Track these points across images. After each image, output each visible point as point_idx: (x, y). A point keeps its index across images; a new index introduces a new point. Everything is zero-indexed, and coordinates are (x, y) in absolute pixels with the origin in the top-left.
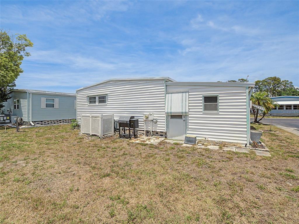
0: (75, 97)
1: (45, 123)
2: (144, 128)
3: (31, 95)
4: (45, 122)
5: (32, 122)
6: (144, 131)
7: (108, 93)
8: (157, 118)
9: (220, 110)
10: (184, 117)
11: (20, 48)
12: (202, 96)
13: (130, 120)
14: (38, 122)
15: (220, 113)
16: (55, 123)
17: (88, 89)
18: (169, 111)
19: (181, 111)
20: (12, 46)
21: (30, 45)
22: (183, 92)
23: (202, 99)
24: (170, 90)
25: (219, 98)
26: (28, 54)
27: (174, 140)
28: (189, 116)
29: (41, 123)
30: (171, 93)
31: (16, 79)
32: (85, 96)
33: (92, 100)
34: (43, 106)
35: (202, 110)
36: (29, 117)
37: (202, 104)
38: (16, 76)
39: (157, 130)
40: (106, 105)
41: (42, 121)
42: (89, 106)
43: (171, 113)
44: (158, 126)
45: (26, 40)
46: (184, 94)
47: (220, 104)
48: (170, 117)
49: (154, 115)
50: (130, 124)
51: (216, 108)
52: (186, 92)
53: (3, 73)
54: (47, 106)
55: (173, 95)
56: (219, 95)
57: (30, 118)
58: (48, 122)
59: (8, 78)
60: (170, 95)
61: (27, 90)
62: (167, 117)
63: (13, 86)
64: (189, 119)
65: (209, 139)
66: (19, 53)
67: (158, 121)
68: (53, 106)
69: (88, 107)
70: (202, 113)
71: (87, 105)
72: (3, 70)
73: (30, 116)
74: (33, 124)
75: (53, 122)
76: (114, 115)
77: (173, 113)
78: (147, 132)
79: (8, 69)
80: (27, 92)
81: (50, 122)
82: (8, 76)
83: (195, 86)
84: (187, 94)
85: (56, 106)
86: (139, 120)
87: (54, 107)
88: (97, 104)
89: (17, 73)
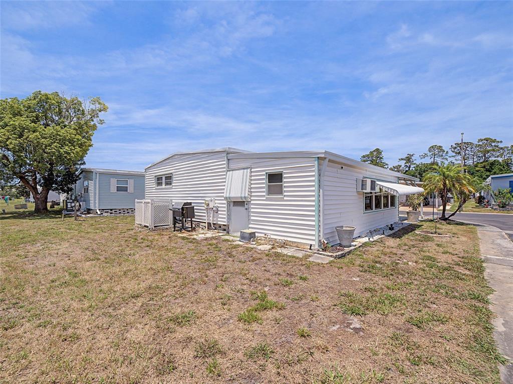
0: (143, 176)
1: (116, 212)
2: (205, 220)
3: (98, 175)
4: (115, 210)
5: (99, 210)
6: (205, 223)
7: (174, 171)
8: (218, 205)
9: (285, 194)
10: (247, 204)
11: (94, 114)
12: (264, 173)
13: (182, 208)
14: (107, 211)
15: (285, 198)
16: (128, 212)
17: (155, 167)
18: (228, 196)
19: (239, 195)
20: (83, 114)
21: (105, 109)
22: (244, 169)
23: (264, 177)
24: (232, 166)
25: (285, 176)
26: (102, 122)
27: (234, 237)
28: (252, 202)
29: (111, 212)
30: (233, 170)
31: (86, 155)
32: (152, 176)
33: (159, 180)
34: (113, 189)
35: (264, 194)
36: (95, 203)
37: (264, 185)
38: (85, 152)
39: (219, 223)
40: (172, 188)
41: (111, 210)
42: (156, 189)
43: (230, 198)
44: (220, 216)
45: (99, 103)
46: (245, 170)
47: (285, 185)
48: (232, 204)
49: (216, 202)
50: (182, 213)
51: (280, 191)
52: (247, 168)
53: (67, 148)
54: (119, 189)
55: (234, 172)
56: (284, 171)
57: (97, 205)
58: (120, 210)
59: (72, 155)
60: (231, 172)
61: (93, 169)
62: (229, 204)
63: (81, 164)
64: (252, 206)
65: (272, 237)
66: (93, 120)
67: (219, 209)
68: (125, 189)
69: (155, 191)
70: (265, 198)
71: (154, 188)
72: (68, 145)
73: (97, 201)
74: (99, 213)
75: (126, 211)
76: (173, 201)
77: (232, 198)
78: (209, 224)
79: (75, 144)
80: (93, 172)
81: (122, 211)
82: (73, 152)
83: (258, 158)
84: (249, 170)
85: (131, 189)
86: (195, 208)
87: (127, 191)
88: (164, 186)
89: (85, 148)
